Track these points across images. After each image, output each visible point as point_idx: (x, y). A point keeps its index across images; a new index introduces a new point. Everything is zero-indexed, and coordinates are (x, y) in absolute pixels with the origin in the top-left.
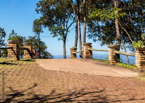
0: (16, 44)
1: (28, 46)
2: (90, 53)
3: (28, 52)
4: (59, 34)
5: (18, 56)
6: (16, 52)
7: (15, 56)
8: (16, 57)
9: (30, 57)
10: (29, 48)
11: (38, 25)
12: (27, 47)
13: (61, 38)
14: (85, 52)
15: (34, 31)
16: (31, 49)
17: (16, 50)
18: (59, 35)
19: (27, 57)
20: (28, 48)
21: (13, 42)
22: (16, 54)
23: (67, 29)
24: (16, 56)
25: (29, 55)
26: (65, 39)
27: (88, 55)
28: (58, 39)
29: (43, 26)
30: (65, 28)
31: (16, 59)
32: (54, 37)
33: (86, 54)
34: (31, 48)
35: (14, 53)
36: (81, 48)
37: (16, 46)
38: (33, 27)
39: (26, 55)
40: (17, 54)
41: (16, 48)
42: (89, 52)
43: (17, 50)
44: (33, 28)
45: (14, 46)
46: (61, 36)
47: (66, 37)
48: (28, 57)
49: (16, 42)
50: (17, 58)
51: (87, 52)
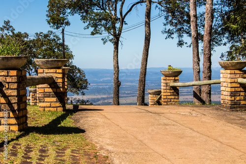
0: (14, 73)
1: (52, 71)
2: (242, 94)
3: (50, 90)
4: (105, 28)
5: (21, 115)
6: (14, 100)
7: (11, 115)
8: (13, 121)
9: (58, 104)
10: (55, 75)
11: (59, 8)
12: (48, 75)
13: (108, 37)
14: (229, 89)
15: (49, 23)
16: (60, 80)
17: (15, 93)
18: (104, 32)
19: (48, 104)
20: (52, 78)
21: (4, 63)
22: (13, 111)
23: (123, 19)
24: (17, 118)
25: (54, 99)
26: (118, 39)
27: (238, 98)
28: (103, 39)
29: (69, 11)
30: (119, 16)
31: (15, 128)
32: (93, 34)
33: (231, 96)
34: (61, 76)
35: (9, 103)
36: (199, 72)
37: (15, 79)
38: (47, 13)
39: (47, 99)
40: (19, 110)
41: (15, 86)
42: (239, 89)
43: (18, 92)
44: (47, 15)
45: (9, 80)
46: (109, 33)
47: (119, 35)
48: (53, 105)
49: (14, 63)
50: (18, 124)
51: (233, 90)
